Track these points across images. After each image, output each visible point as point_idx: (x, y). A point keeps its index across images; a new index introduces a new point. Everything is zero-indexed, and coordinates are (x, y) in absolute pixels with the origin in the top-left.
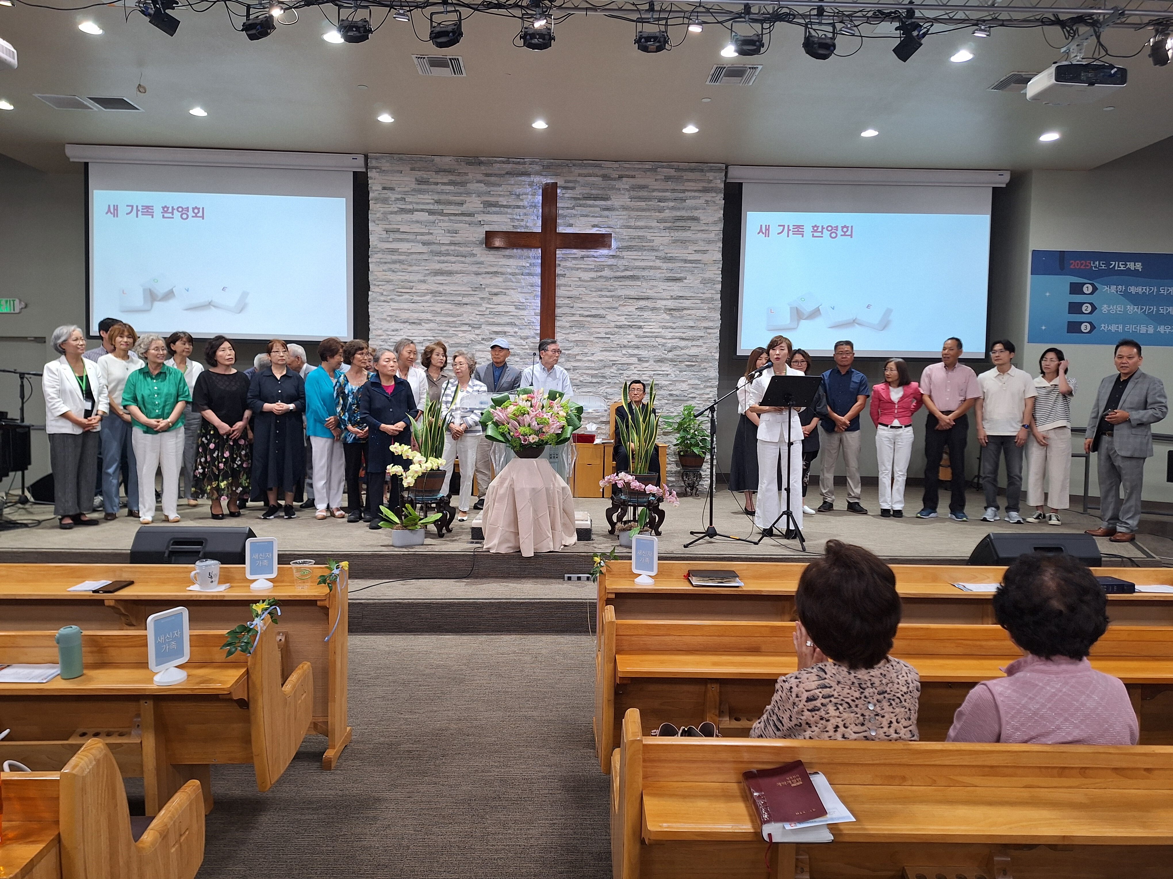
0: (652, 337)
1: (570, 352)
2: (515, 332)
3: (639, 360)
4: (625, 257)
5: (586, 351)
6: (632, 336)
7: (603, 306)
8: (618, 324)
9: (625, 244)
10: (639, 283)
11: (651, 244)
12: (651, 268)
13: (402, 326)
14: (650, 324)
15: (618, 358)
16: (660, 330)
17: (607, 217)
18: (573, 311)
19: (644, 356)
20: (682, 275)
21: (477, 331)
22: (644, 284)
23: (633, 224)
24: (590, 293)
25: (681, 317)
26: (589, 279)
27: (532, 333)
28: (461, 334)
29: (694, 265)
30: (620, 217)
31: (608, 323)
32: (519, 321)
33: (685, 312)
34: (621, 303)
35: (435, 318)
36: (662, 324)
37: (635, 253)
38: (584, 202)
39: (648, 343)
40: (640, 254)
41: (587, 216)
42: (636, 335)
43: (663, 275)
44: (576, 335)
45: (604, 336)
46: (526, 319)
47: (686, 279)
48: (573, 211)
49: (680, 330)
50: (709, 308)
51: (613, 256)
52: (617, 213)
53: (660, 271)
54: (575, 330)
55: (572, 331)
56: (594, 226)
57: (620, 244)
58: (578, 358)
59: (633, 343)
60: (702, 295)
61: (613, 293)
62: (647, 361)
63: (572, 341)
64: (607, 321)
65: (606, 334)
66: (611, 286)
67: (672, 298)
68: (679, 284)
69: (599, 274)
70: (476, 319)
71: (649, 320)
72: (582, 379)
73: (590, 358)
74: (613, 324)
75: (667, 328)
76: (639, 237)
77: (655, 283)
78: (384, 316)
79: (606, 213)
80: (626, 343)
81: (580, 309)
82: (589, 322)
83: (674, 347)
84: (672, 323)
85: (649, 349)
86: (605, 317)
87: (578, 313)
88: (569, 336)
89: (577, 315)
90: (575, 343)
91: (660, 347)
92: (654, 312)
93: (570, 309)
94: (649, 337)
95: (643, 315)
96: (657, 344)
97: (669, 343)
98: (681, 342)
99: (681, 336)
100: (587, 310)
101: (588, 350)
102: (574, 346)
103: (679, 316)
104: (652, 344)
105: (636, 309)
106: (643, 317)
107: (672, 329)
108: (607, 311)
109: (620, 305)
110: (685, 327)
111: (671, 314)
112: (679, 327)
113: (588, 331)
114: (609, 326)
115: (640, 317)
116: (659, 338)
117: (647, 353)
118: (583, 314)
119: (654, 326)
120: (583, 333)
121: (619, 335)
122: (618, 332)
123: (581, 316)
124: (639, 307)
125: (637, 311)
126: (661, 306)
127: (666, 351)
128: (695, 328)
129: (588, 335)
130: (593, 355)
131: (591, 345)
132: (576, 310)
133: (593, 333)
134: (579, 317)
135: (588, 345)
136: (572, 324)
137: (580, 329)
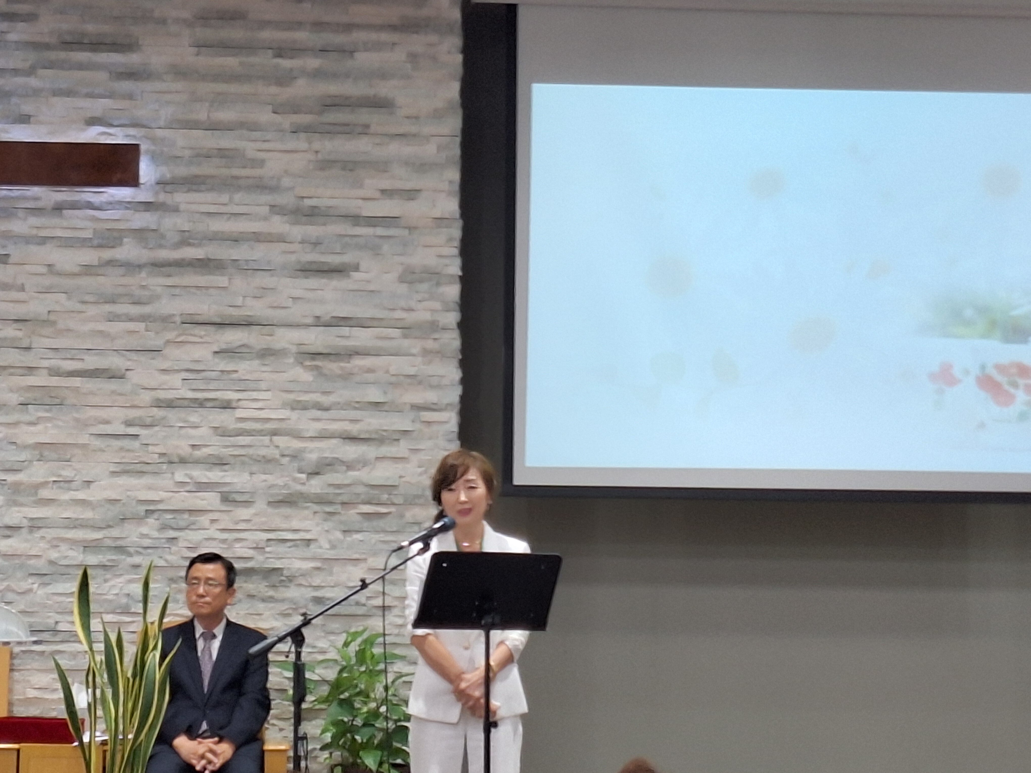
0: (261, 433)
1: (17, 478)
3: (226, 498)
4: (182, 207)
5: (67, 473)
6: (204, 431)
7: (119, 344)
8: (162, 395)
9: (182, 171)
10: (222, 281)
11: (257, 172)
12: (257, 238)
14: (255, 395)
15: (163, 495)
16: (286, 413)
17: (130, 97)
18: (29, 359)
19: (238, 488)
20: (347, 258)
22: (239, 283)
23: (202, 116)
24: (79, 307)
25: (346, 376)
26: (77, 270)
29: (380, 231)
30: (168, 97)
31: (135, 393)
33: (359, 362)
34: (170, 335)
36: (292, 396)
37: (210, 197)
38: (62, 55)
39: (251, 451)
40: (225, 198)
41: (69, 93)
42: (216, 429)
43: (293, 258)
44: (40, 427)
45: (120, 429)
47: (356, 268)
48: (33, 82)
49: (343, 414)
51: (148, 206)
52: (158, 85)
53: (283, 245)
54: (34, 412)
56: (92, 122)
57: (166, 172)
58: (45, 493)
59: (206, 451)
60: (403, 315)
61: (146, 310)
62: (247, 503)
63: (25, 447)
64: (126, 387)
65: (129, 423)
66: (143, 287)
67: (319, 322)
68: (336, 283)
69: (107, 254)
71: (252, 385)
72: (54, 555)
73: (80, 495)
74: (147, 397)
75: (304, 406)
76: (222, 153)
77: (268, 281)
79: (126, 86)
80: (185, 450)
81: (51, 354)
82: (76, 390)
83: (327, 461)
84: (319, 394)
85: (254, 468)
86: (124, 375)
87: (46, 363)
88: (16, 431)
89: (40, 370)
90: (37, 452)
91: (285, 460)
92: (266, 363)
93: (22, 352)
94: (254, 433)
95: (236, 371)
96: (276, 453)
97: (311, 451)
98: (348, 448)
99: (346, 431)
100: (69, 357)
101: (75, 472)
102: (31, 461)
103: (340, 372)
104: (263, 452)
105: (216, 352)
106: (235, 376)
107: (319, 409)
108: (129, 360)
109: (168, 342)
110: (357, 405)
111: (317, 368)
112: (339, 403)
113: (76, 415)
114: (136, 403)
115: (225, 377)
116: (281, 435)
117: (249, 478)
118: (59, 369)
119: (268, 402)
120: (60, 423)
121: (167, 429)
122: (164, 418)
123: (55, 372)
124: (224, 346)
125: (217, 360)
126: (287, 346)
127: (302, 473)
128: (386, 408)
129: (74, 428)
130: (89, 486)
131: (83, 458)
132: (39, 356)
133: (92, 421)
134: (50, 375)
135: (73, 456)
136: (26, 396)
137: (50, 411)
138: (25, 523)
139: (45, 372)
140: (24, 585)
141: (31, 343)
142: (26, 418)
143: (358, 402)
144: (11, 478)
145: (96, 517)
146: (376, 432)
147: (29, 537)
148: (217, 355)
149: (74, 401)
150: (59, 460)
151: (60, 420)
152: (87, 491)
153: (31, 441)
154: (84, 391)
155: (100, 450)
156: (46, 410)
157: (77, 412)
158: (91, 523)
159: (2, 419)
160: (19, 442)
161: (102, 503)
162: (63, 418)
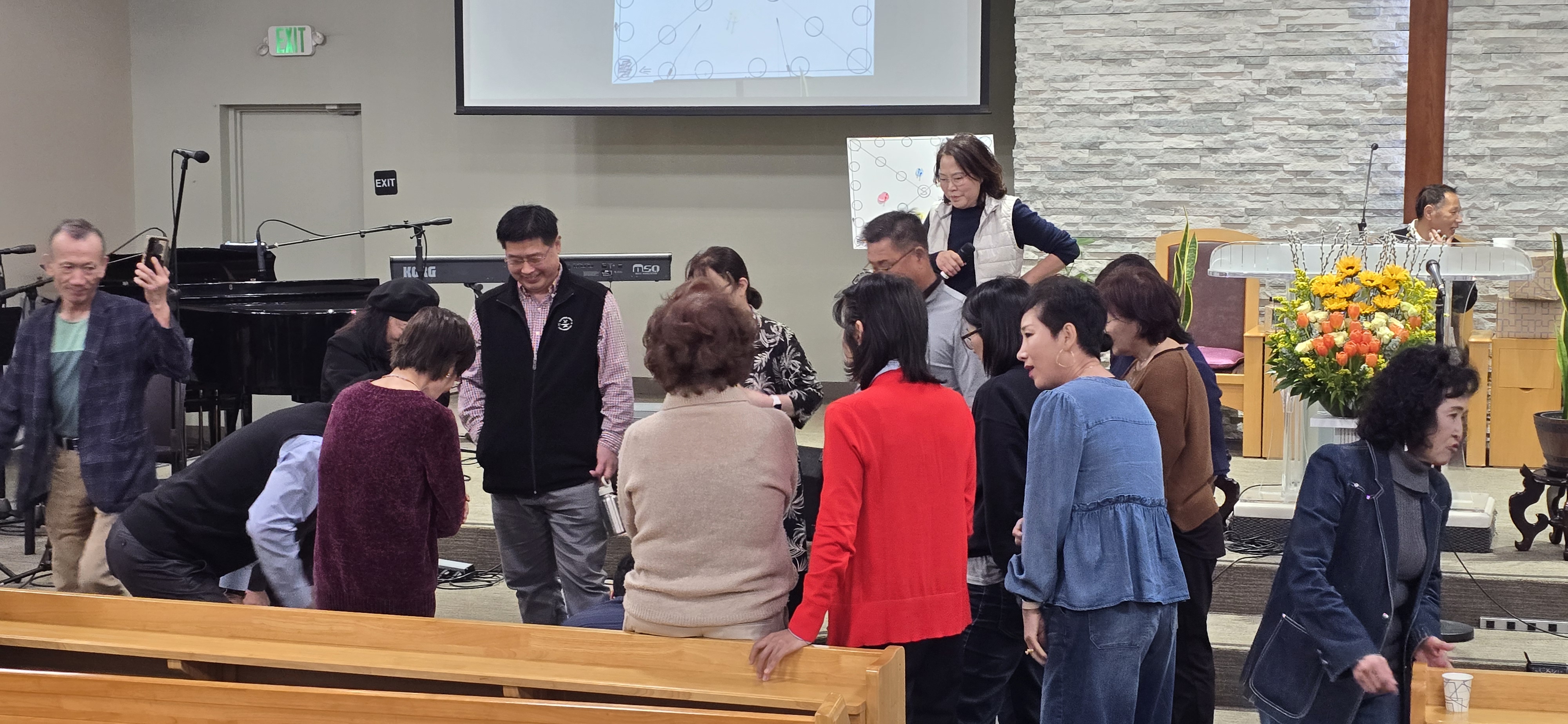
1: (1482, 115)
2: (1349, 72)
5: (1525, 110)
13: (1086, 68)
18: (1493, 16)
21: (1258, 74)
27: (1389, 72)
28: (1219, 82)
32: (1360, 45)
35: (1161, 47)
44: (1501, 72)
46: (1375, 41)
54: (1496, 60)
58: (1504, 128)
63: (1488, 89)
70: (1253, 44)
72: (1512, 178)
73: (1536, 128)
78: (1048, 48)
81: (1511, 11)
82: (1532, 40)
87: (1506, 19)
88: (1481, 76)
89: (1502, 24)
90: (1497, 93)
93: (1487, 10)
100: (1526, 12)
101: (1531, 109)
102: (1493, 101)
113: (1533, 61)
118: (1519, 22)
120: (1517, 68)
123: (1513, 25)
129: (1531, 72)
130: (1543, 121)
131: (1538, 97)
132: (1501, 12)
133: (1546, 66)
134: (1510, 28)
135: (1529, 95)
136: (1489, 46)
137: (1510, 58)
138: (1488, 152)
139: (1506, 26)
140: (1487, 204)
142: (1490, 65)
144: (1476, 115)
145: (1549, 146)
147: (1491, 164)
149: (1531, 50)
150: (1517, 99)
151: (1518, 65)
152: (1542, 125)
153: (1493, 85)
154: (1539, 41)
155: (1553, 90)
156: (1507, 58)
157: (1534, 58)
158: (1545, 152)
159: (1469, 66)
160: (1483, 85)
161: (1554, 135)
162: (1523, 64)
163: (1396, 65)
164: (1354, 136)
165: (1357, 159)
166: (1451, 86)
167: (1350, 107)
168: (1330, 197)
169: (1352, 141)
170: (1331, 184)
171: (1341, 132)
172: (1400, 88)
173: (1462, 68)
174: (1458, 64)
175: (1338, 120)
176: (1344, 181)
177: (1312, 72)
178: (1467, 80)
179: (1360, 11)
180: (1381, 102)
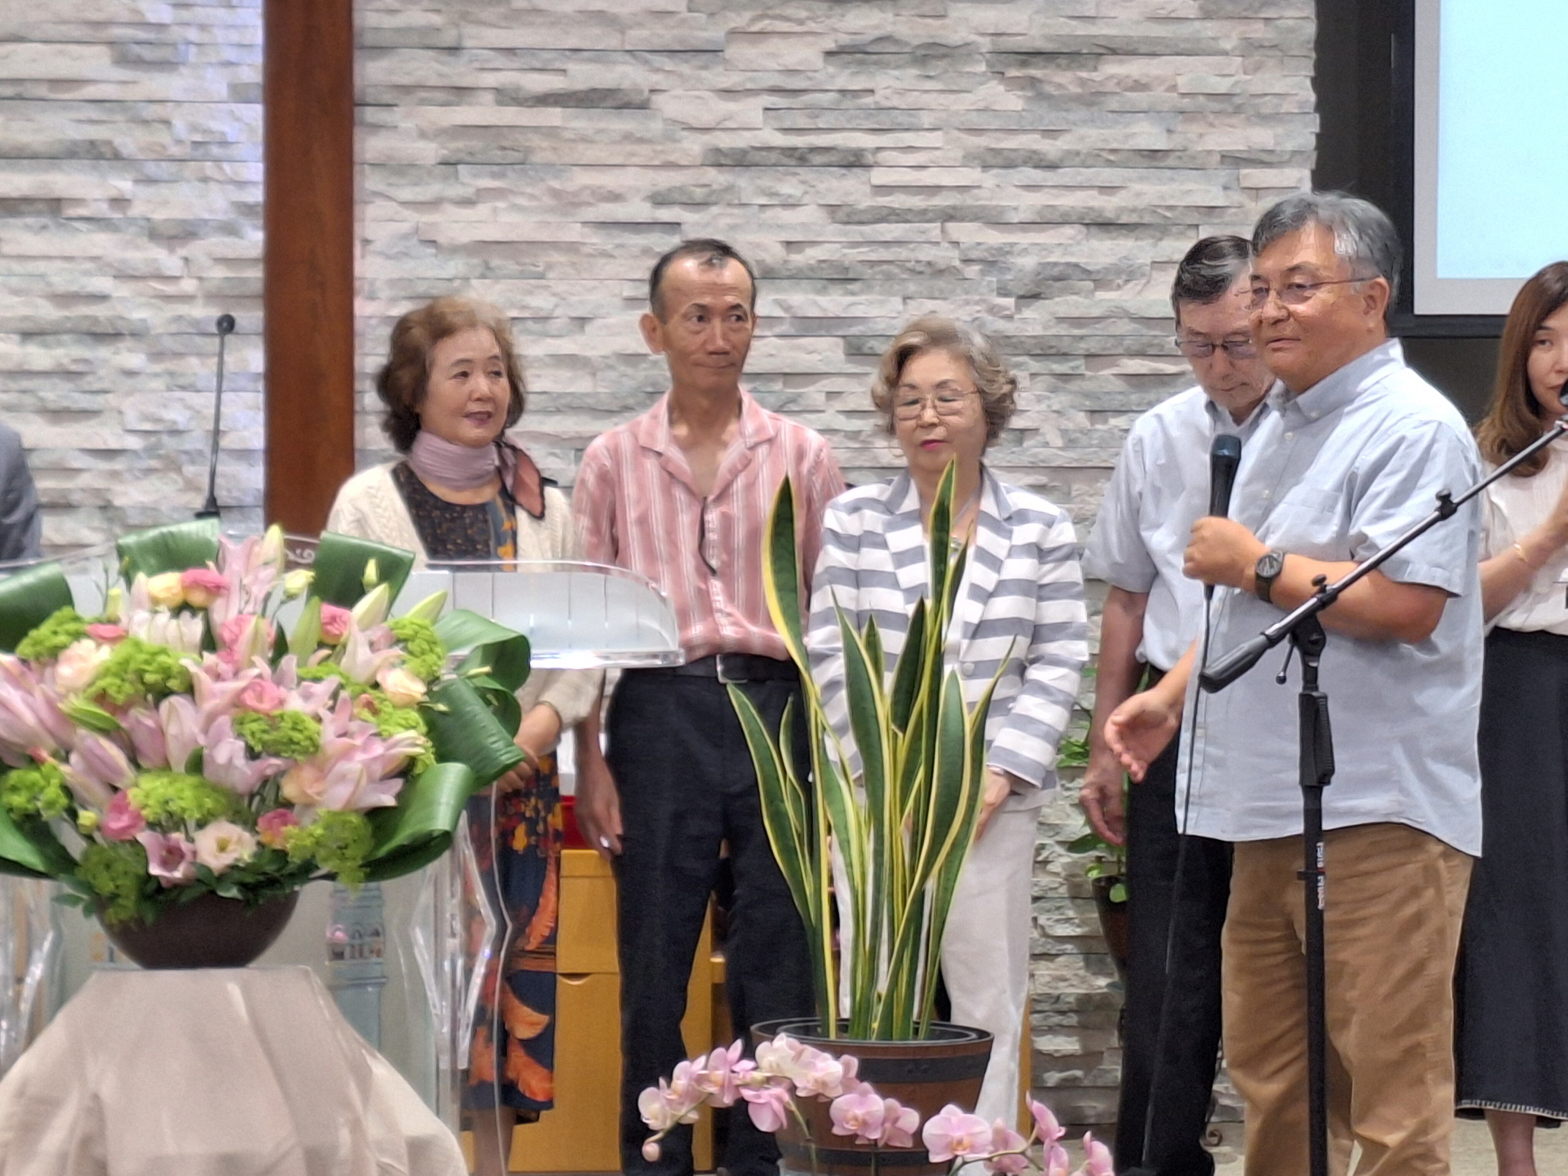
0: (923, 215)
2: (118, 202)
3: (858, 349)
5: (541, 302)
6: (810, 214)
7: (637, 37)
8: (726, 141)
14: (909, 139)
16: (970, 175)
18: (456, 72)
19: (882, 327)
25: (1091, 99)
27: (217, 203)
31: (669, 138)
32: (141, 136)
33: (1112, 68)
34: (738, 19)
36: (983, 141)
39: (902, 253)
42: (832, 209)
44: (483, 210)
45: (642, 211)
49: (1086, 174)
50: (1249, 47)
54: (470, 180)
55: (455, 191)
59: (814, 254)
63: (454, 250)
64: (656, 127)
65: (659, 200)
71: (903, 119)
73: (567, 346)
74: (694, 146)
75: (1009, 162)
80: (774, 251)
81: (500, 61)
82: (552, 133)
83: (1056, 271)
84: (1037, 136)
85: (912, 288)
86: (648, 100)
87: (490, 79)
88: (435, 218)
89: (480, 93)
90: (478, 260)
91: (972, 271)
92: (932, 74)
93: (445, 57)
94: (909, 217)
95: (872, 91)
96: (952, 257)
97: (1025, 251)
98: (1095, 243)
99: (1091, 209)
100: (538, 65)
101: (554, 299)
102: (466, 279)
103: (1079, 90)
104: (926, 254)
105: (829, 54)
106: (868, 100)
107: (1036, 167)
108: (657, 70)
109: (734, 34)
110: (1112, 157)
111: (1033, 81)
112: (1078, 153)
113: (556, 184)
114: (672, 158)
115: (847, 103)
116: (962, 220)
117: (901, 307)
118: (519, 89)
119: (938, 153)
120: (523, 202)
121: (736, 211)
122: (729, 189)
123: (508, 99)
124: (845, 40)
125: (831, 70)
126: (973, 38)
127: (1006, 295)
128: (1171, 161)
129: (552, 210)
130: (582, 328)
131: (570, 271)
132: (477, 65)
133: (586, 196)
134: (500, 103)
135: (550, 266)
136: (454, 145)
137: (501, 176)
139: (489, 97)
141: (460, 37)
142: (458, 191)
143: (1114, 151)
145: (601, 390)
146: (1153, 210)
148: (832, 59)
149: (550, 157)
150: (523, 275)
151: (522, 194)
152: (580, 338)
153: (465, 237)
154: (568, 135)
155: (605, 254)
156: (494, 176)
157: (556, 177)
158: (591, 401)
159: (407, 194)
160: (442, 239)
161: (609, 362)
162: (529, 190)
163: (231, 187)
164: (135, 359)
165: (147, 418)
166: (366, 242)
167: (120, 290)
168: (81, 514)
169: (130, 373)
170: (85, 480)
171: (103, 352)
172: (242, 242)
173: (389, 198)
174: (381, 187)
175: (95, 320)
176: (114, 475)
177: (27, 200)
178: (405, 227)
179: (137, 49)
180: (200, 279)
